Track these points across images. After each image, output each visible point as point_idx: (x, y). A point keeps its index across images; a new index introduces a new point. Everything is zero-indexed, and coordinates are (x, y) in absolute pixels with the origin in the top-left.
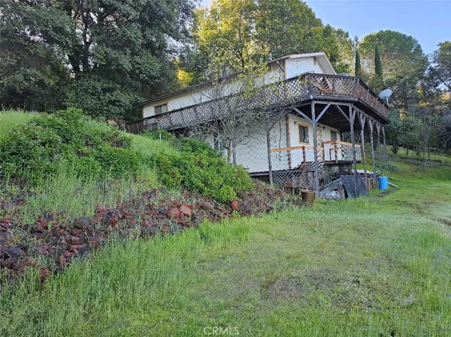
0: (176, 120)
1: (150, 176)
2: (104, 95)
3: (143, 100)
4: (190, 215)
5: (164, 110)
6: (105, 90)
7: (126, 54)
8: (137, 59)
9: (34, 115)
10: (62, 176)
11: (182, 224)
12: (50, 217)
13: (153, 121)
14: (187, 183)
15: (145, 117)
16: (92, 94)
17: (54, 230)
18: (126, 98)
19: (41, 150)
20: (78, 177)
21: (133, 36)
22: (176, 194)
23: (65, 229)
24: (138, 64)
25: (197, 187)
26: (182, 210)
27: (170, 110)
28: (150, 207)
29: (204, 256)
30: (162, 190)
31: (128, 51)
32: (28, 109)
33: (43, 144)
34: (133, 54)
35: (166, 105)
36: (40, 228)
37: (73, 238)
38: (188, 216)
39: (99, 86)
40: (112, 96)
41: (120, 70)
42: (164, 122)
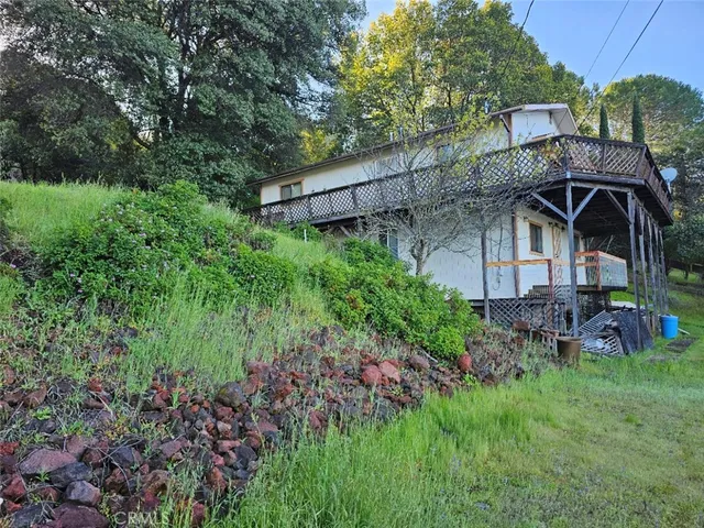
2: (207, 164)
3: (262, 175)
4: (399, 380)
5: (296, 193)
7: (246, 100)
8: (263, 108)
10: (178, 300)
11: (390, 398)
12: (171, 380)
13: (275, 210)
14: (376, 319)
15: (263, 203)
17: (182, 408)
18: (239, 171)
19: (146, 251)
20: (204, 304)
22: (363, 339)
23: (201, 404)
24: (265, 117)
25: (393, 327)
26: (384, 371)
27: (307, 192)
28: (327, 362)
30: (336, 328)
33: (148, 243)
34: (257, 100)
35: (300, 183)
36: (159, 402)
37: (221, 425)
38: (396, 383)
39: (199, 149)
40: (219, 166)
41: (236, 126)
42: (297, 212)
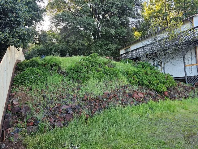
0: (134, 54)
1: (124, 79)
2: (105, 47)
3: (120, 47)
4: (143, 97)
5: (129, 50)
6: (105, 45)
7: (113, 29)
8: (117, 30)
9: (82, 57)
10: (92, 79)
11: (139, 101)
12: (88, 95)
13: (123, 56)
14: (141, 83)
15: (120, 54)
16: (100, 47)
17: (90, 100)
18: (113, 47)
20: (97, 80)
21: (116, 20)
22: (136, 88)
23: (93, 100)
24: (118, 32)
25: (145, 84)
26: (139, 95)
27: (131, 50)
28: (125, 93)
29: (151, 117)
30: (129, 85)
31: (114, 27)
32: (80, 55)
33: (85, 68)
34: (115, 29)
35: (129, 48)
36: (85, 99)
37: (96, 104)
38: (142, 98)
39: (103, 43)
40: (108, 47)
41: (111, 36)
42: (129, 56)
